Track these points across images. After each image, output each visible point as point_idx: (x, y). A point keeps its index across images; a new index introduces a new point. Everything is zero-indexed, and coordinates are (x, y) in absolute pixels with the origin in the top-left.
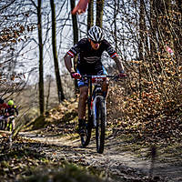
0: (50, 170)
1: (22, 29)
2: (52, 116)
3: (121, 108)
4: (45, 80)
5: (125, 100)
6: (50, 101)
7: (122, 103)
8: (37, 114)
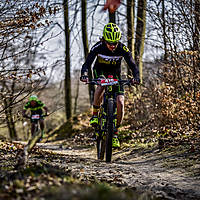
0: (74, 192)
1: (43, 11)
2: (81, 123)
3: (170, 112)
4: (72, 76)
5: (175, 102)
6: (79, 103)
7: (170, 106)
8: (62, 120)
